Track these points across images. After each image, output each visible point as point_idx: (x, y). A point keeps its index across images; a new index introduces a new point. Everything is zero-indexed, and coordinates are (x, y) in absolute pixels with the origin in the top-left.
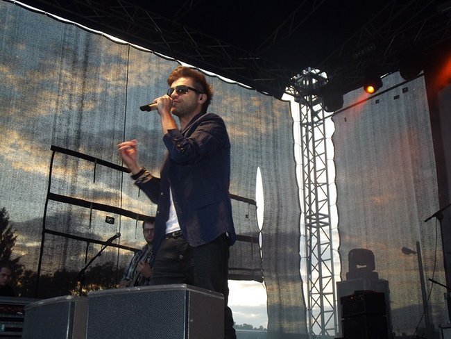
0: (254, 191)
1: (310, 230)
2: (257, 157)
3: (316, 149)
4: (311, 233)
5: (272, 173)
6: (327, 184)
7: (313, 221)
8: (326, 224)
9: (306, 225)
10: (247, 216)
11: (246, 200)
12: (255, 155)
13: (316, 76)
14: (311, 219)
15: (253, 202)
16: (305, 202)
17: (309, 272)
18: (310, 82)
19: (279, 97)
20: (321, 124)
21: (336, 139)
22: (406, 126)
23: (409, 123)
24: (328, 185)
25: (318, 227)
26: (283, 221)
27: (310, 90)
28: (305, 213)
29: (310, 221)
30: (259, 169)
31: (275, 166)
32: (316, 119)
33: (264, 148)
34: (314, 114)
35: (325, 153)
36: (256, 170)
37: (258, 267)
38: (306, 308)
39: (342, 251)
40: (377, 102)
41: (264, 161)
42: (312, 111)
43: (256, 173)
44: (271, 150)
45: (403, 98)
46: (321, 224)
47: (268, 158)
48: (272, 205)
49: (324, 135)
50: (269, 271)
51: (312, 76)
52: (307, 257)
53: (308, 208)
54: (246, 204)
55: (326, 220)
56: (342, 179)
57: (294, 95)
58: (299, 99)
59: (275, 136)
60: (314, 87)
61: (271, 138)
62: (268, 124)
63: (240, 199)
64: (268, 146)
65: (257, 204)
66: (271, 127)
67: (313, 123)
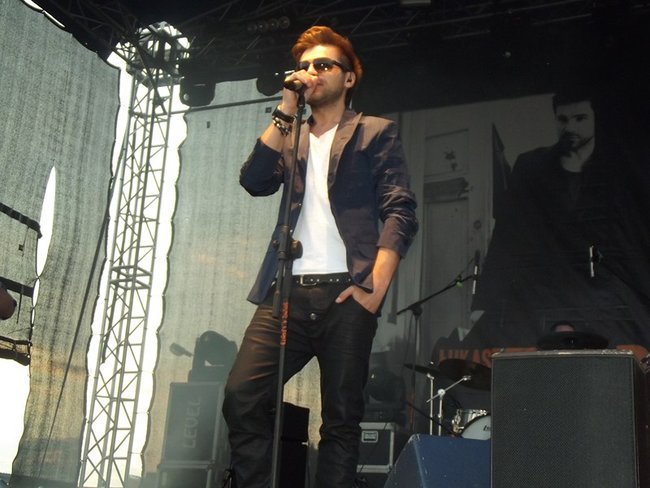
0: (38, 207)
1: (116, 290)
2: (54, 150)
3: (151, 160)
4: (116, 295)
5: (74, 183)
6: (157, 221)
7: (122, 277)
8: (144, 286)
9: (111, 282)
10: (21, 248)
11: (24, 220)
12: (52, 146)
13: (173, 41)
14: (119, 273)
15: (34, 226)
16: (115, 244)
17: (102, 357)
18: (162, 46)
19: (104, 56)
20: (164, 120)
21: (187, 152)
24: (158, 224)
25: (134, 288)
26: (76, 268)
27: (158, 60)
28: (112, 262)
29: (118, 277)
30: (53, 172)
31: (79, 173)
32: (159, 110)
33: (67, 138)
34: (158, 101)
35: (163, 170)
36: (49, 172)
37: (24, 338)
38: (85, 420)
39: (163, 334)
41: (65, 160)
43: (47, 177)
44: (79, 143)
46: (137, 285)
47: (71, 156)
48: (64, 237)
49: (166, 139)
51: (164, 37)
52: (102, 335)
53: (117, 255)
54: (24, 226)
55: (145, 280)
56: (185, 219)
57: (128, 61)
58: (134, 69)
59: (87, 122)
60: (166, 58)
61: (81, 123)
62: (80, 98)
63: (15, 215)
64: (74, 135)
65: (42, 230)
66: (84, 105)
67: (154, 115)
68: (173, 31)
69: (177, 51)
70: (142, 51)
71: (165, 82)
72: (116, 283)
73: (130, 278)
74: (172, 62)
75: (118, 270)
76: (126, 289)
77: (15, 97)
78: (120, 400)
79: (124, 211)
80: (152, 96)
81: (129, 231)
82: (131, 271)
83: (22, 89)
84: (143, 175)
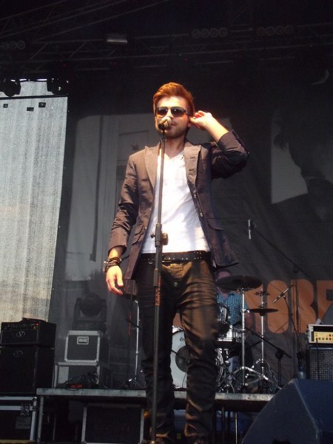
22: (34, 145)
23: (39, 141)
40: (5, 106)
45: (37, 112)
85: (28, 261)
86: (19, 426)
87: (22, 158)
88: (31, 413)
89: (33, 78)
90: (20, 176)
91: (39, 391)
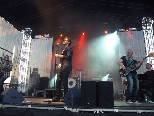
0: (13, 51)
5: (17, 48)
8: (26, 61)
9: (21, 61)
10: (10, 56)
11: (11, 53)
12: (14, 43)
13: (30, 30)
15: (12, 53)
16: (22, 56)
17: (21, 70)
19: (21, 32)
21: (31, 44)
22: (47, 46)
23: (48, 45)
25: (24, 61)
30: (14, 47)
32: (28, 39)
33: (16, 42)
34: (28, 38)
38: (18, 78)
40: (42, 39)
41: (16, 45)
42: (28, 37)
44: (18, 43)
45: (48, 40)
47: (17, 44)
48: (16, 55)
49: (29, 42)
50: (13, 69)
51: (29, 30)
53: (22, 57)
55: (26, 60)
56: (31, 52)
57: (24, 32)
58: (25, 33)
59: (19, 40)
60: (29, 32)
61: (18, 40)
62: (18, 37)
63: (10, 52)
64: (17, 42)
65: (13, 54)
66: (18, 38)
67: (27, 39)
68: (30, 29)
69: (30, 31)
70: (26, 31)
71: (29, 35)
72: (22, 61)
73: (24, 60)
74: (30, 33)
75: (22, 59)
76: (23, 61)
77: (10, 37)
78: (23, 75)
79: (23, 52)
80: (27, 37)
81: (24, 54)
82: (24, 59)
83: (11, 36)
84: (26, 47)
85: (47, 66)
86: (42, 95)
87: (45, 48)
88: (44, 93)
89: (47, 34)
90: (45, 51)
91: (45, 89)
